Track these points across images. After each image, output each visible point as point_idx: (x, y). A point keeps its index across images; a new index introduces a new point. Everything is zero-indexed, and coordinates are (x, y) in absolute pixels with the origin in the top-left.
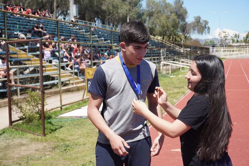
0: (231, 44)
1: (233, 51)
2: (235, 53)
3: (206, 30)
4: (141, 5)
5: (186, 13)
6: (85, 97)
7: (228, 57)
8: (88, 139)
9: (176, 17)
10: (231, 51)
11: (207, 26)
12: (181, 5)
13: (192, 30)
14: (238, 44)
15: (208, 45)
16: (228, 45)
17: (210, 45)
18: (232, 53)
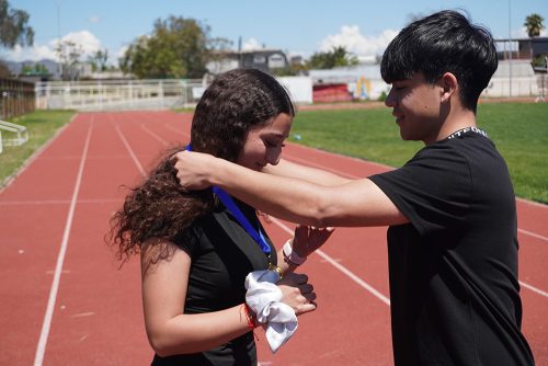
0: (88, 73)
1: (95, 92)
2: (100, 96)
3: (24, 36)
7: (83, 107)
10: (88, 92)
11: (25, 26)
14: (106, 75)
15: (31, 76)
16: (81, 75)
17: (35, 76)
18: (91, 96)
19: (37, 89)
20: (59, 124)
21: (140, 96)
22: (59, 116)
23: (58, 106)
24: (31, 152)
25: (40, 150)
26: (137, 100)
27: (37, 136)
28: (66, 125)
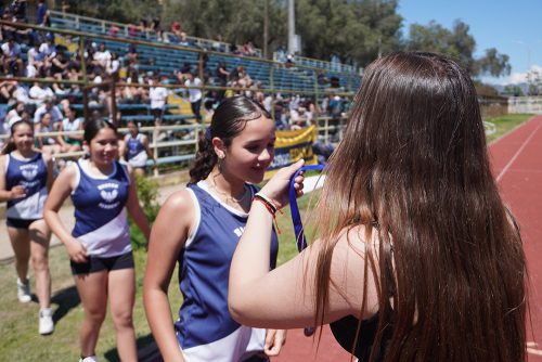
3: (505, 70)
4: (400, 34)
5: (472, 43)
7: (539, 112)
9: (455, 51)
11: (506, 63)
12: (465, 32)
13: (481, 70)
15: (508, 93)
17: (511, 93)
19: (510, 101)
20: (519, 123)
22: (521, 118)
23: (523, 111)
25: (499, 138)
27: (502, 130)
28: (524, 123)
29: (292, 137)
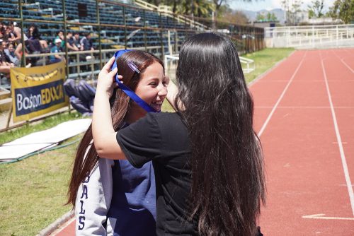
0: (306, 20)
1: (310, 34)
2: (313, 37)
6: (12, 124)
7: (300, 46)
8: (12, 199)
10: (305, 34)
14: (320, 21)
15: (263, 22)
16: (301, 21)
17: (266, 22)
18: (307, 37)
20: (279, 58)
21: (345, 37)
22: (280, 53)
23: (281, 45)
24: (255, 77)
25: (261, 75)
26: (342, 40)
27: (262, 67)
28: (285, 59)
29: (43, 76)
